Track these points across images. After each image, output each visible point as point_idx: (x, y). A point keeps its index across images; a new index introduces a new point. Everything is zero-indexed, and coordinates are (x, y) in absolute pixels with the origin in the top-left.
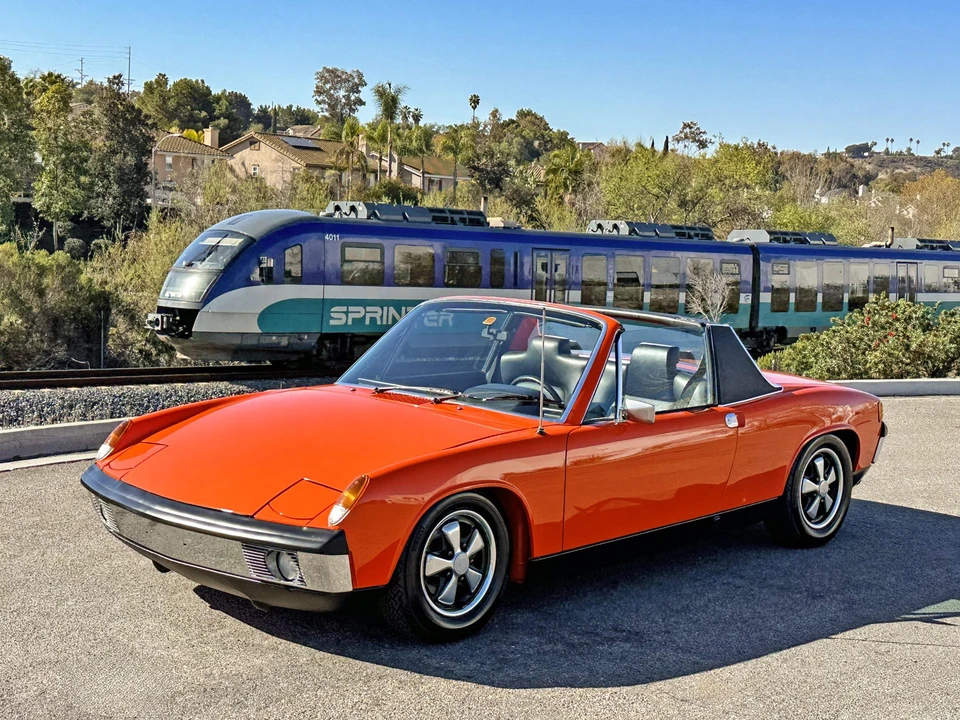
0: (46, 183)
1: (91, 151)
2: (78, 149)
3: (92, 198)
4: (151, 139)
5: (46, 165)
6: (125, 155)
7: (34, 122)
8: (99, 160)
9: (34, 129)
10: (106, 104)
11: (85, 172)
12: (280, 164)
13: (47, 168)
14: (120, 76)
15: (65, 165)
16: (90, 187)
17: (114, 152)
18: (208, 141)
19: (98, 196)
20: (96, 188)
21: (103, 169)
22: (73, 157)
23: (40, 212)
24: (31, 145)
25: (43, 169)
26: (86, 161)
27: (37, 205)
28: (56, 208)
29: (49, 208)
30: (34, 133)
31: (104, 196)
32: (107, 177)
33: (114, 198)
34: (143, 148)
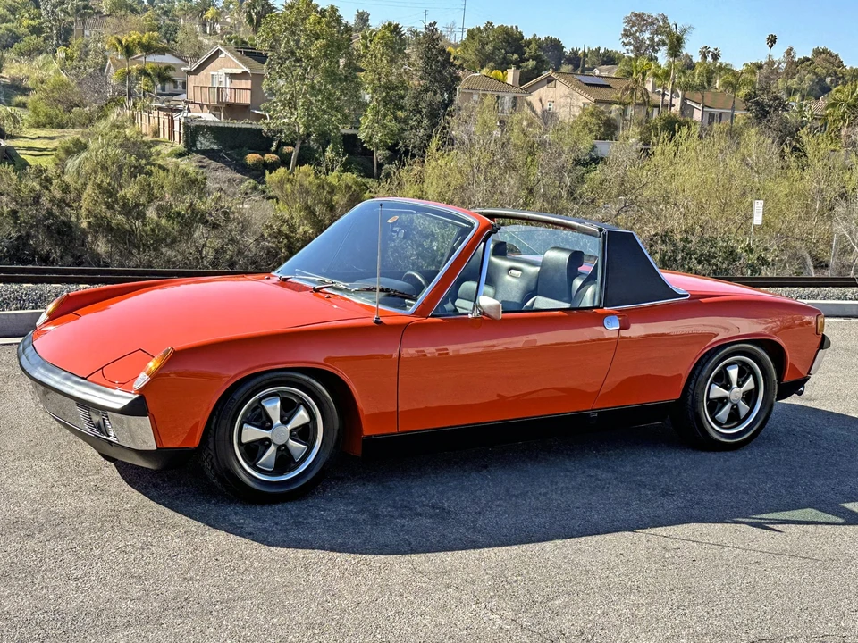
0: (371, 117)
1: (406, 89)
2: (395, 88)
3: (405, 130)
4: (459, 79)
5: (370, 102)
6: (435, 93)
7: (362, 64)
8: (414, 98)
9: (362, 70)
10: (422, 48)
11: (402, 108)
12: (569, 100)
13: (371, 105)
14: (435, 23)
15: (386, 101)
16: (405, 121)
17: (427, 90)
18: (510, 80)
19: (412, 129)
20: (411, 122)
21: (417, 105)
22: (392, 96)
23: (364, 142)
24: (358, 86)
25: (367, 105)
26: (403, 98)
27: (362, 136)
28: (376, 140)
29: (371, 138)
30: (363, 74)
31: (416, 129)
32: (420, 112)
33: (425, 130)
34: (450, 86)
